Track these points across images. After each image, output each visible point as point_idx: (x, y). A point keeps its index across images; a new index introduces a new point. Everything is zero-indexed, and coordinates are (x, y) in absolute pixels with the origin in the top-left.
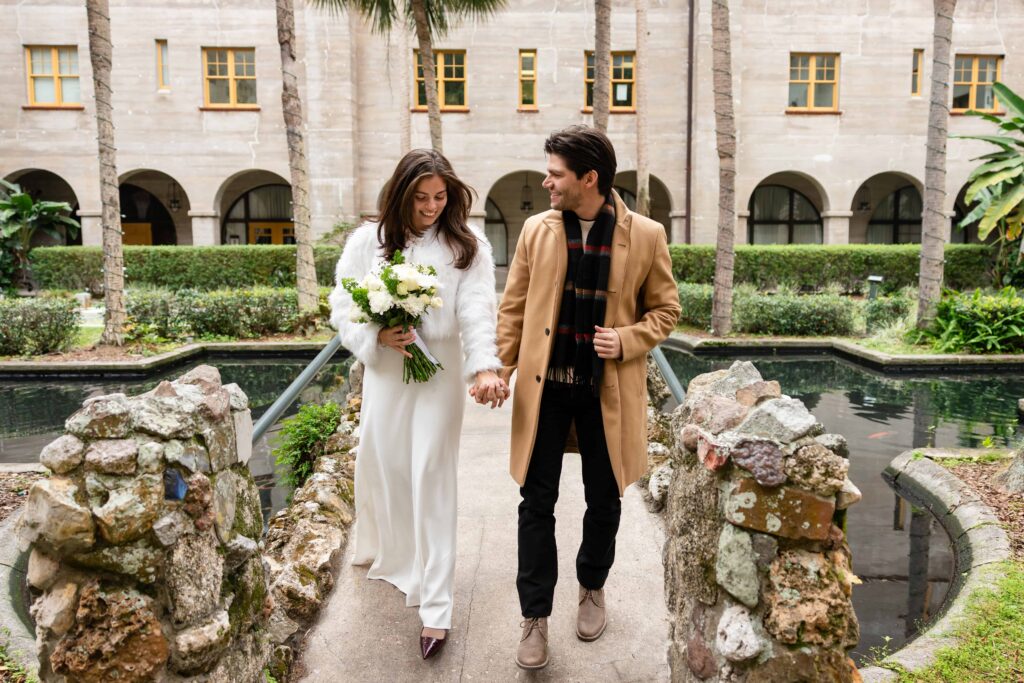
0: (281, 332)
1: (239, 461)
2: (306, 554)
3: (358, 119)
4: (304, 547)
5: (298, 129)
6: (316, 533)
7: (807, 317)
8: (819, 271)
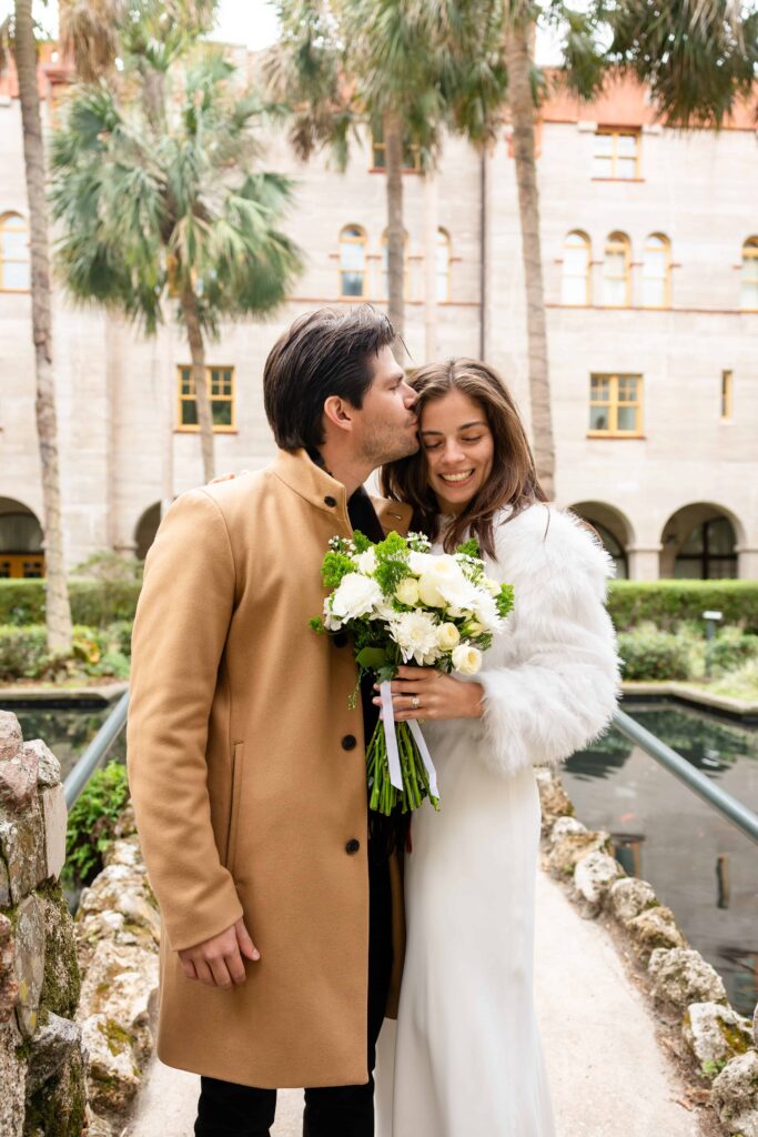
0: (27, 677)
1: (50, 875)
2: (112, 999)
3: (113, 440)
4: (107, 987)
5: (52, 442)
6: (123, 963)
7: (641, 659)
8: (630, 610)
